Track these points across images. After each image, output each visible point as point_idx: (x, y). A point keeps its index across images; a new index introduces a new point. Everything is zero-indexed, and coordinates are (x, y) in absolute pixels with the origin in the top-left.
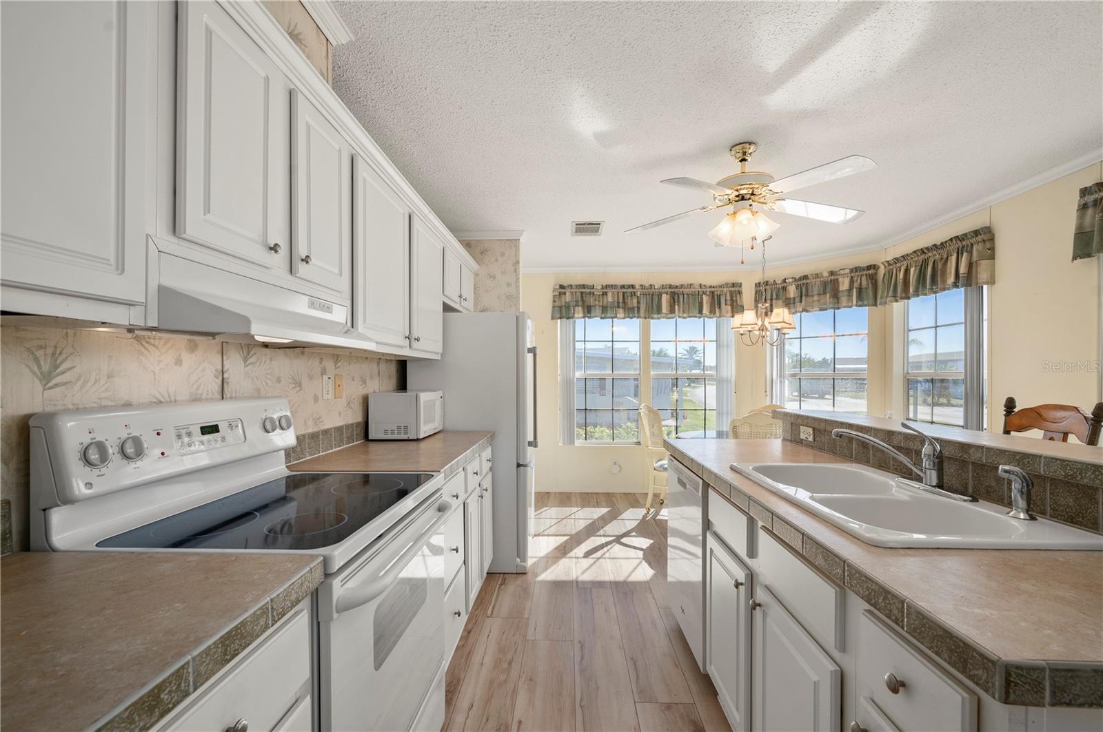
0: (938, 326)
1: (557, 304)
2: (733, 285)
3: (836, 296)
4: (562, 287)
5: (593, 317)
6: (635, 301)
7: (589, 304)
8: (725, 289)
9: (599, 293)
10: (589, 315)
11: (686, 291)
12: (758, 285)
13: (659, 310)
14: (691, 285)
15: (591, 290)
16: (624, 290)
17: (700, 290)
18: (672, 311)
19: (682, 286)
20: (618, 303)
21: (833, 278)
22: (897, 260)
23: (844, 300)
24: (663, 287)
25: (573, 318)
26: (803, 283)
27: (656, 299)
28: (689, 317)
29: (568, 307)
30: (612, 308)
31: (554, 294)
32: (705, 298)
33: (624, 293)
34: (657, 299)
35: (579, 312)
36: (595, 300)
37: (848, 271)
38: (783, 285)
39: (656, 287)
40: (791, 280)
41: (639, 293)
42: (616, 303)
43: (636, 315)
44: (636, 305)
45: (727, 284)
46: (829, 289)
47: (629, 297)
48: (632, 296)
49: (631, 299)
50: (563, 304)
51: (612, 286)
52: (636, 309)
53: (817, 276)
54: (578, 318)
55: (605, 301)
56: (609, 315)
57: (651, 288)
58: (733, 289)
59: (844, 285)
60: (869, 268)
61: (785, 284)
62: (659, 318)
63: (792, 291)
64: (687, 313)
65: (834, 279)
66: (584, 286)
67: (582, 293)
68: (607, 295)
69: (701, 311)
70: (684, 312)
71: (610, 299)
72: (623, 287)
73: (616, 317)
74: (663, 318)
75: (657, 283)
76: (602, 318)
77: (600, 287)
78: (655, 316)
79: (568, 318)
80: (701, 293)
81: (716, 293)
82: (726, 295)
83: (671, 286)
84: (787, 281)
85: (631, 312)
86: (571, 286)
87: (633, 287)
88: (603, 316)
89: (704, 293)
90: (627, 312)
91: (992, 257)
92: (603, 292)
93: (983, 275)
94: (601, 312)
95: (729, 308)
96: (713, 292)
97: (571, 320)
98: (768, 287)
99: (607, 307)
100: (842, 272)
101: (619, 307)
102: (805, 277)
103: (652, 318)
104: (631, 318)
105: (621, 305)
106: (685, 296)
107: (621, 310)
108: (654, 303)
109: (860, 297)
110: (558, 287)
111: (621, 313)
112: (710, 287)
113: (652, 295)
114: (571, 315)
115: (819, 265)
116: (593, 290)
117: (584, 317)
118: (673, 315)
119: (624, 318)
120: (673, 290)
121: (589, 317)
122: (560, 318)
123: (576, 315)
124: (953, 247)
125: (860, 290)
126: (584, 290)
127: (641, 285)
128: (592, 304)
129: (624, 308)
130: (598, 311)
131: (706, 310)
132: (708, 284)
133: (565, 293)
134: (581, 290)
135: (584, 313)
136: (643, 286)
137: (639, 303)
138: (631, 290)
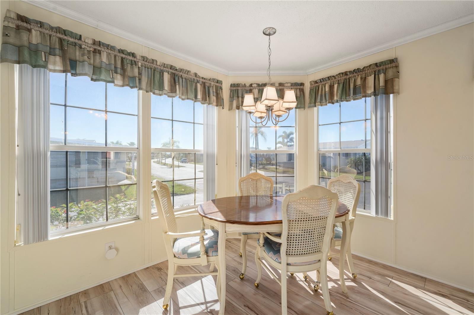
0: (342, 122)
1: (12, 39)
2: (218, 82)
4: (21, 18)
5: (80, 75)
6: (136, 70)
7: (73, 58)
8: (212, 83)
9: (88, 49)
10: (74, 72)
11: (184, 76)
13: (161, 87)
14: (188, 71)
15: (76, 41)
16: (124, 56)
17: (195, 78)
18: (173, 90)
19: (181, 70)
20: (116, 67)
21: (281, 87)
22: (322, 80)
24: (164, 65)
25: (45, 67)
26: (263, 88)
28: (188, 99)
29: (34, 51)
30: (108, 71)
31: (6, 24)
32: (199, 85)
33: (122, 59)
34: (158, 75)
35: (56, 62)
36: (83, 55)
37: (289, 85)
38: (250, 88)
39: (158, 64)
40: (255, 85)
41: (140, 64)
42: (113, 67)
43: (138, 85)
44: (137, 74)
45: (214, 79)
47: (129, 65)
48: (132, 65)
49: (132, 68)
50: (26, 43)
51: (108, 46)
52: (137, 79)
54: (55, 71)
55: (98, 60)
56: (103, 77)
57: (153, 63)
58: (217, 84)
60: (301, 85)
61: (251, 88)
62: (160, 95)
63: (256, 93)
64: (185, 96)
65: (282, 89)
66: (65, 32)
67: (61, 40)
68: (100, 54)
69: (196, 97)
70: (182, 94)
71: (104, 59)
72: (121, 51)
73: (113, 82)
74: (165, 94)
76: (92, 79)
77: (90, 42)
78: (157, 92)
79: (34, 66)
80: (195, 81)
81: (206, 84)
82: (213, 87)
83: (171, 67)
84: (253, 85)
85: (131, 81)
86: (41, 24)
87: (133, 55)
88: (94, 77)
89: (198, 82)
90: (126, 79)
92: (95, 49)
94: (92, 71)
95: (215, 98)
96: (204, 83)
97: (42, 69)
98: (239, 88)
99: (101, 68)
100: (286, 85)
101: (116, 72)
102: (265, 84)
103: (154, 93)
104: (132, 87)
105: (119, 70)
106: (184, 80)
107: (119, 77)
108: (156, 79)
110: (13, 15)
111: (119, 80)
112: (203, 78)
113: (154, 70)
114: (42, 63)
116: (80, 42)
117: (64, 71)
118: (174, 95)
119: (123, 86)
120: (173, 72)
121: (73, 75)
122: (19, 62)
123: (51, 67)
124: (371, 71)
126: (65, 37)
127: (142, 57)
128: (78, 58)
129: (123, 75)
130: (88, 69)
131: (199, 96)
132: (201, 76)
133: (30, 31)
134: (59, 35)
135: (64, 65)
136: (144, 58)
137: (140, 74)
138: (131, 58)
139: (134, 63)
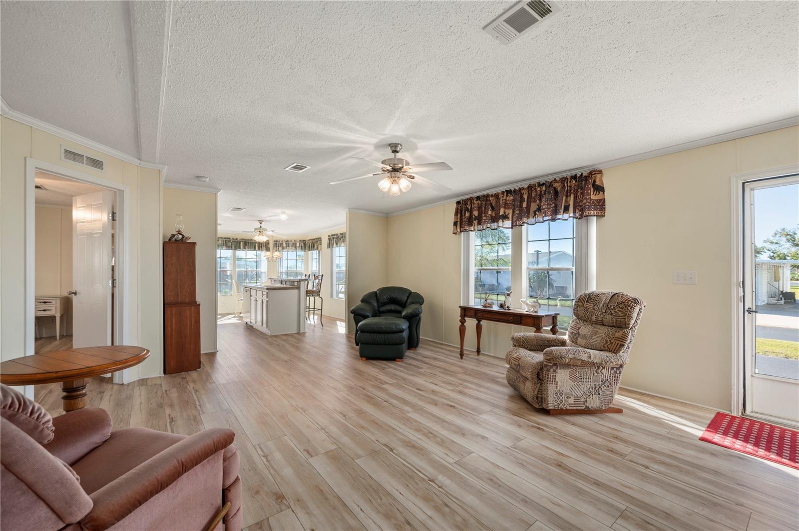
2: (267, 241)
3: (296, 248)
11: (250, 241)
12: (274, 241)
13: (240, 248)
18: (244, 248)
19: (248, 240)
23: (298, 249)
24: (241, 240)
26: (287, 242)
27: (238, 244)
28: (251, 250)
30: (221, 246)
32: (256, 244)
33: (226, 241)
37: (299, 240)
39: (239, 239)
40: (284, 241)
41: (232, 241)
43: (231, 248)
44: (230, 245)
45: (264, 242)
46: (294, 245)
51: (221, 238)
53: (291, 241)
57: (236, 239)
59: (298, 245)
60: (304, 241)
61: (282, 242)
62: (239, 250)
63: (284, 245)
65: (295, 242)
69: (255, 249)
70: (249, 249)
71: (220, 242)
72: (225, 238)
74: (241, 250)
75: (239, 237)
81: (260, 244)
82: (264, 245)
83: (244, 240)
85: (229, 248)
87: (230, 239)
89: (256, 243)
91: (321, 245)
93: (319, 248)
95: (265, 249)
98: (277, 242)
100: (297, 240)
102: (288, 241)
103: (237, 250)
106: (249, 243)
109: (301, 249)
111: (225, 248)
112: (259, 242)
113: (237, 242)
115: (292, 238)
124: (316, 240)
125: (302, 247)
129: (226, 246)
131: (257, 248)
136: (233, 239)
137: (232, 244)
138: (228, 240)
139: (230, 241)
